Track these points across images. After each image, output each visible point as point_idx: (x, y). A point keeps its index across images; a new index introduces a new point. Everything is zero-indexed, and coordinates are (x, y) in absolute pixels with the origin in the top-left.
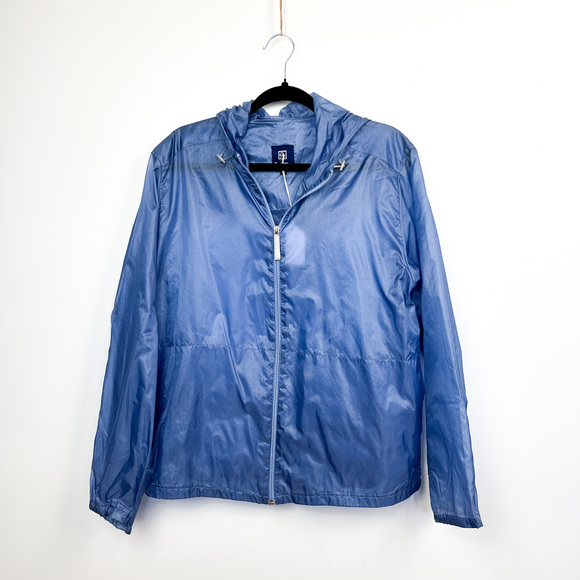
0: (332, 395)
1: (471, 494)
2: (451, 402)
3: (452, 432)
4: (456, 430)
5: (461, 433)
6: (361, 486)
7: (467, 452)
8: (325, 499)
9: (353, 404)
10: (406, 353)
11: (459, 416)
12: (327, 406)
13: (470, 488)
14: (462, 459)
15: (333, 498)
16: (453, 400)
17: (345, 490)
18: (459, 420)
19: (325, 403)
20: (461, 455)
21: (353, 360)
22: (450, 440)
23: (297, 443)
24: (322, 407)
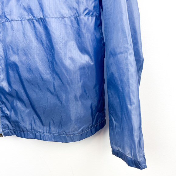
0: (25, 54)
1: (136, 140)
2: (121, 53)
3: (122, 81)
4: (125, 79)
5: (128, 82)
6: (55, 126)
7: (134, 100)
8: (33, 134)
9: (41, 60)
10: (82, 9)
11: (127, 65)
12: (23, 64)
13: (136, 134)
14: (129, 106)
15: (37, 134)
16: (122, 50)
17: (45, 128)
18: (128, 69)
19: (21, 62)
20: (128, 103)
21: (38, 20)
22: (120, 88)
23: (10, 94)
24: (19, 64)
